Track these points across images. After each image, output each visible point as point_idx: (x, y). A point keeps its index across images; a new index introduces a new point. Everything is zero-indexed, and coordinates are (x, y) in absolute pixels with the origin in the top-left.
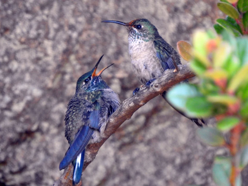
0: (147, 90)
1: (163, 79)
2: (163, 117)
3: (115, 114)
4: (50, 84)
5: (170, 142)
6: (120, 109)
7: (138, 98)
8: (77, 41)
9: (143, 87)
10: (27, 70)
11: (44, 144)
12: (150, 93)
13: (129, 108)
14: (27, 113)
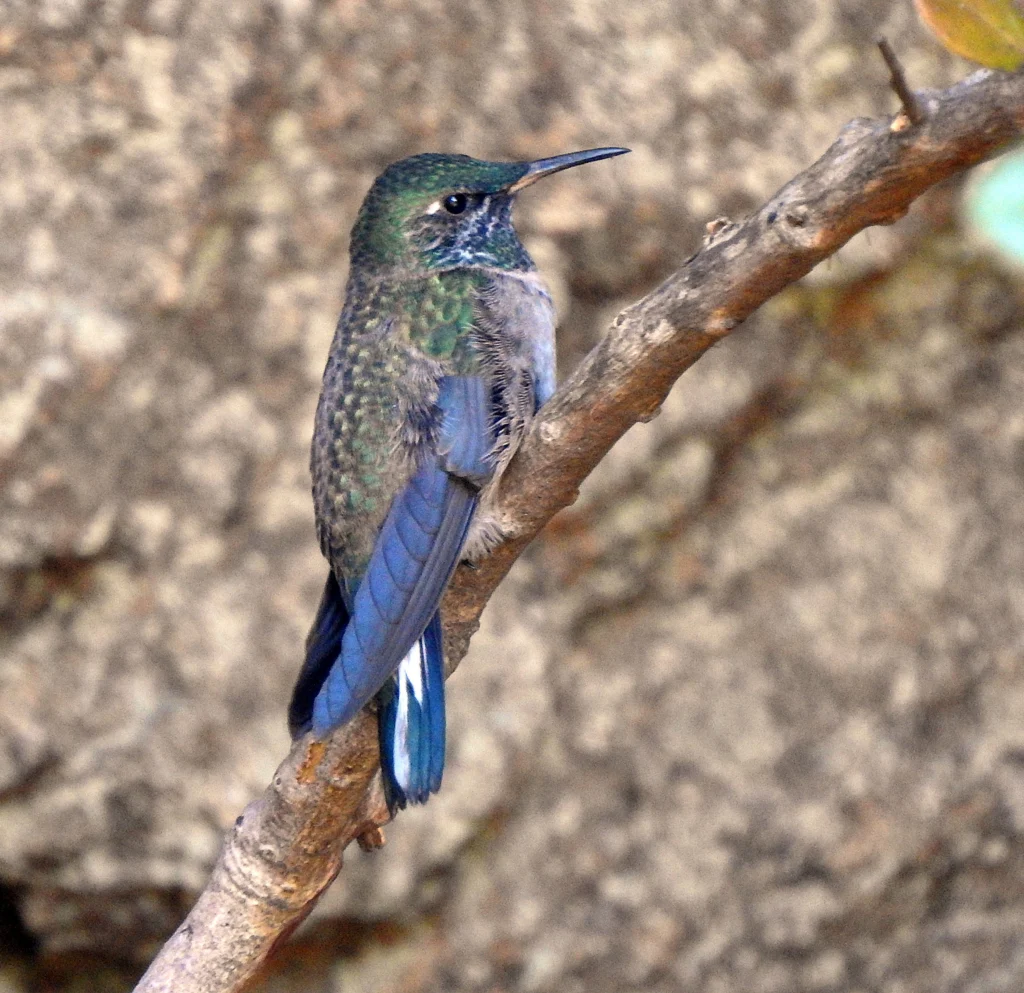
0: (742, 244)
1: (831, 178)
2: (810, 442)
3: (567, 394)
4: (170, 287)
5: (855, 582)
6: (594, 366)
7: (694, 294)
8: (312, 36)
9: (720, 232)
10: (39, 209)
11: (151, 630)
12: (766, 262)
13: (646, 354)
14: (50, 455)
